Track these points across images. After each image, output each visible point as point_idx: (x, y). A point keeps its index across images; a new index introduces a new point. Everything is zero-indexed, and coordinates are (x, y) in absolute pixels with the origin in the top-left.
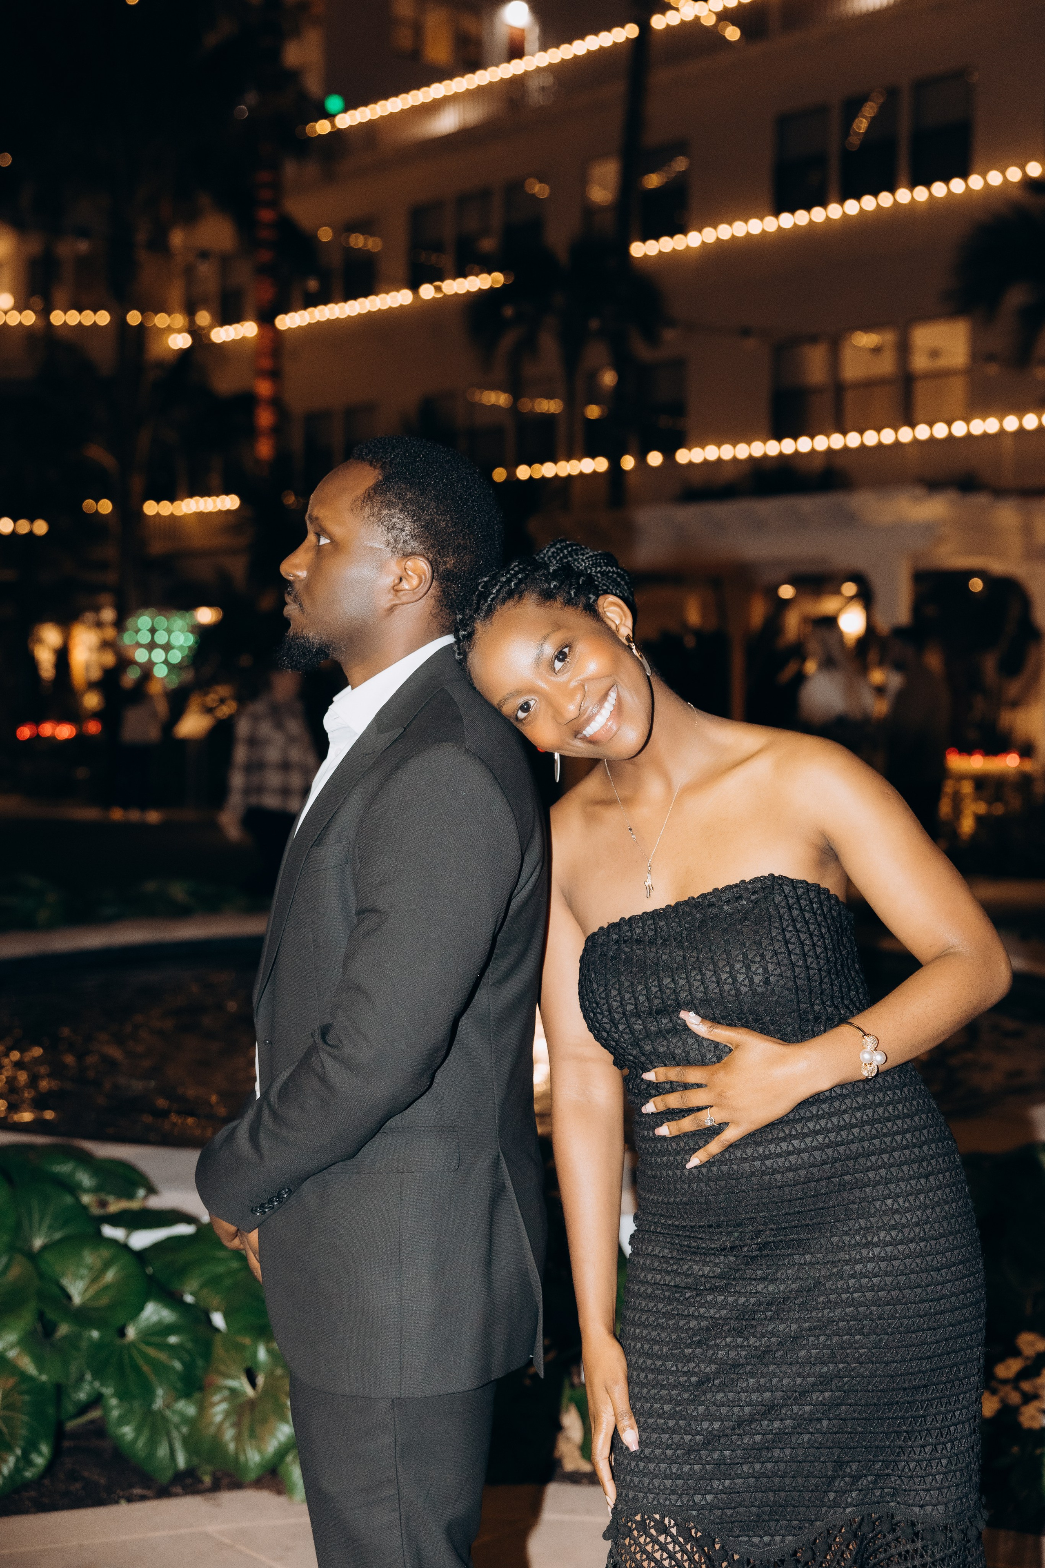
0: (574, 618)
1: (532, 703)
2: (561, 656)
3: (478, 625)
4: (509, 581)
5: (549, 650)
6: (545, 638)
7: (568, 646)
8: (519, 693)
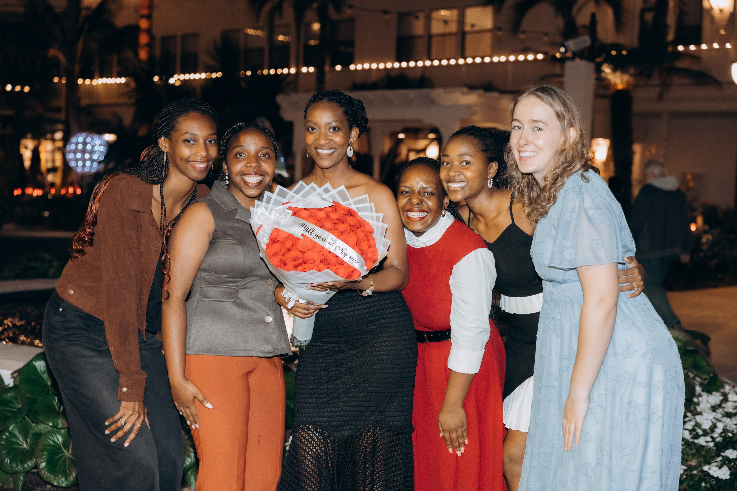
0: (346, 124)
1: (315, 130)
2: (334, 129)
3: (325, 99)
4: (343, 99)
5: (334, 124)
6: (336, 121)
7: (339, 129)
8: (316, 124)
